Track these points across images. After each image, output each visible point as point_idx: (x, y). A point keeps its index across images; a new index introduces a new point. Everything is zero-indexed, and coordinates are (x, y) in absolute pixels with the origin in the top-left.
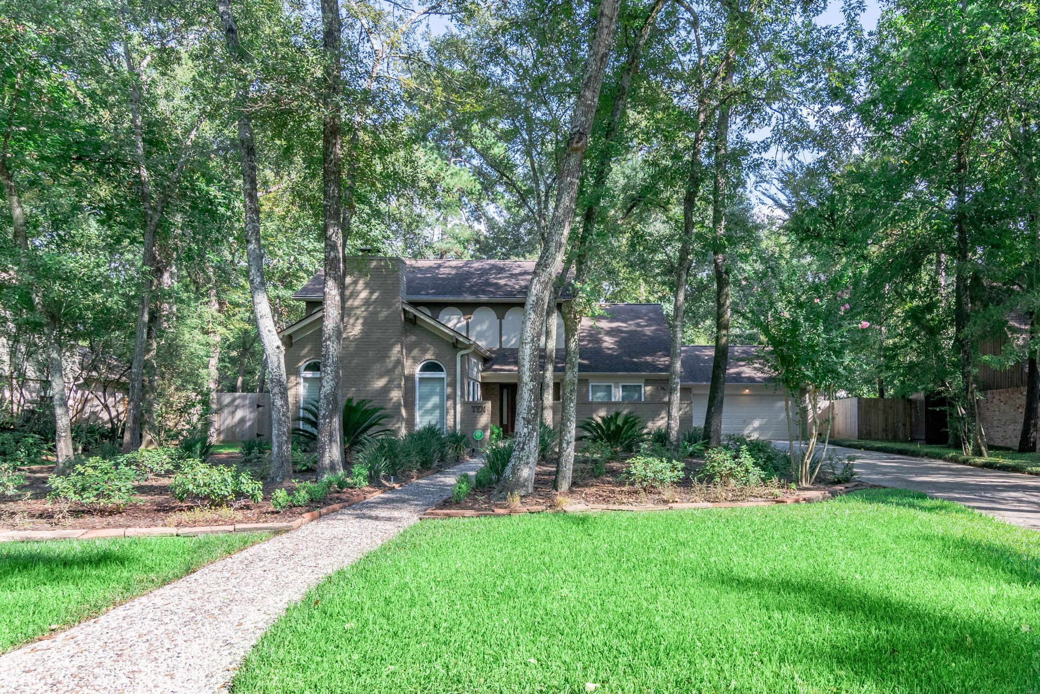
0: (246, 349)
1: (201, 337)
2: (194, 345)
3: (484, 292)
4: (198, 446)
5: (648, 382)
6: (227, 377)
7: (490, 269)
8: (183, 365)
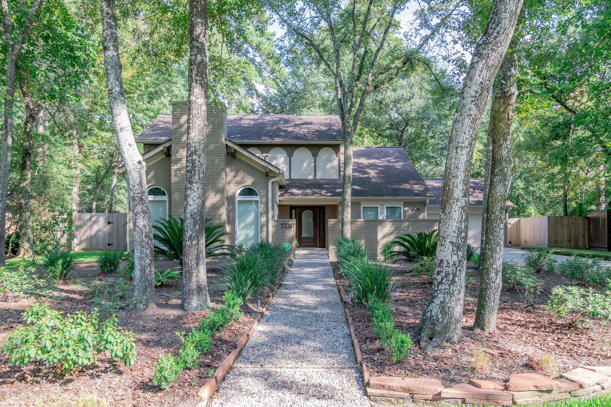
0: (98, 183)
1: (65, 171)
2: (60, 176)
3: (278, 136)
4: (60, 262)
5: (406, 204)
6: (86, 203)
7: (279, 121)
8: (52, 191)
